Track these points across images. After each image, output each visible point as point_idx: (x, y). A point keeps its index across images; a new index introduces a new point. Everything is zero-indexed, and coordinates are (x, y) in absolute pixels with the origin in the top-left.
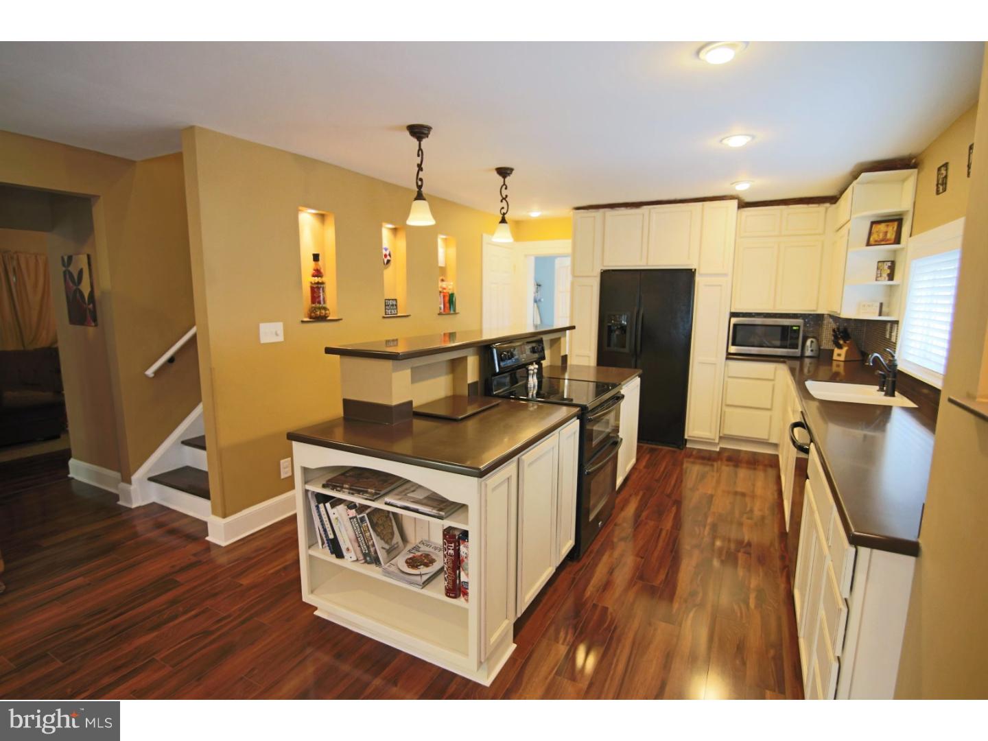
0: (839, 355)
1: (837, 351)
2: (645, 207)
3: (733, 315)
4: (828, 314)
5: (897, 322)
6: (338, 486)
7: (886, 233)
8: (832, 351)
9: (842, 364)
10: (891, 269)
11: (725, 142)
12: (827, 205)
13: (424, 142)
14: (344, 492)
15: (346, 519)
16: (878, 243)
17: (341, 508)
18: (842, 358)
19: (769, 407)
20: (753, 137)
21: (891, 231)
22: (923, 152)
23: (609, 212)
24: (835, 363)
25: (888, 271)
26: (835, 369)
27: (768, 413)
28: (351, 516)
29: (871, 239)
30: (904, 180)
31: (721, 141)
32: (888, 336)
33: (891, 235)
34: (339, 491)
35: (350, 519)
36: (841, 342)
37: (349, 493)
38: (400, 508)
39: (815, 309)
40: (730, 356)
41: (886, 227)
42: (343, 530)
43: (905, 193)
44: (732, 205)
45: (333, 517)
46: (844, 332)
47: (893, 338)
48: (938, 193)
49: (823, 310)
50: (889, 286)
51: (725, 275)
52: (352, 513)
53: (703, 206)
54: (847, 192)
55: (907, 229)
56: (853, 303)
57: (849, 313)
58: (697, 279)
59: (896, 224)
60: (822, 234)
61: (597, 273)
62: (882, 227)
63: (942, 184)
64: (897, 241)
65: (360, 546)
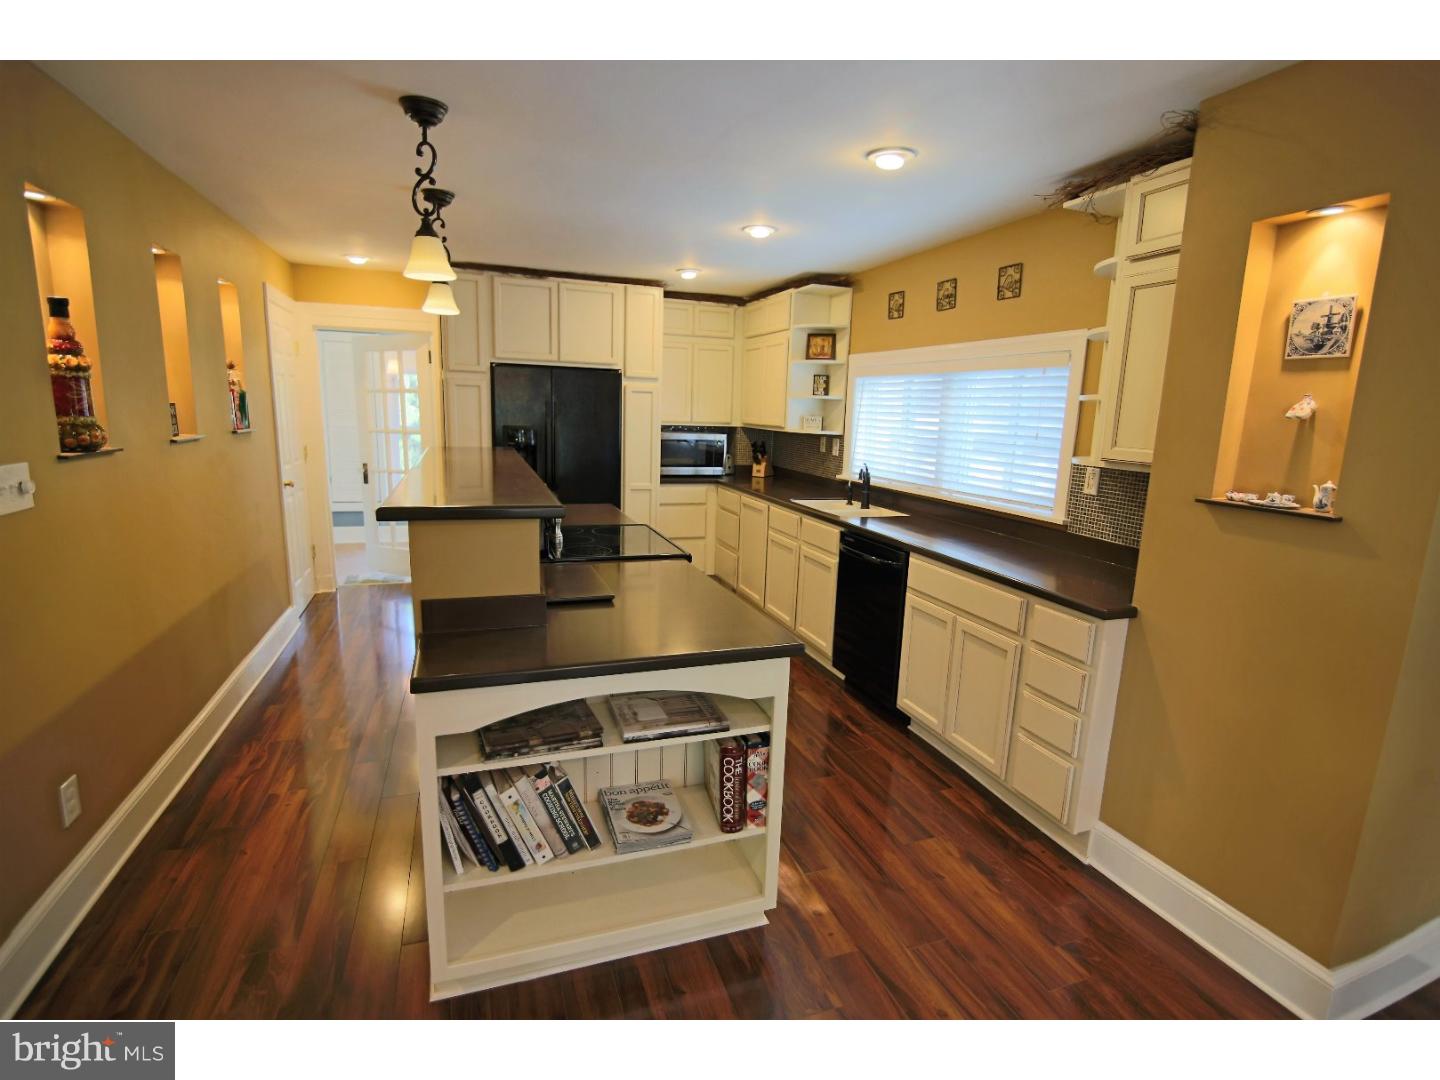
0: (758, 471)
1: (755, 467)
2: (551, 278)
3: (665, 429)
4: (742, 428)
5: (841, 437)
6: (520, 748)
7: (823, 347)
8: (751, 467)
9: (762, 481)
10: (823, 382)
11: (747, 230)
12: (735, 306)
13: (431, 131)
14: (538, 752)
15: (533, 796)
16: (817, 357)
17: (523, 783)
18: (762, 475)
19: (703, 535)
20: (776, 230)
21: (827, 343)
22: (864, 273)
23: (499, 279)
24: (754, 480)
25: (824, 386)
26: (754, 485)
27: (701, 543)
28: (542, 789)
29: (811, 351)
30: (831, 296)
31: (743, 228)
32: (823, 449)
33: (827, 350)
34: (528, 753)
35: (540, 795)
36: (760, 457)
37: (549, 750)
38: (654, 739)
39: (729, 421)
40: (666, 479)
41: (822, 341)
42: (528, 818)
43: (836, 310)
44: (658, 292)
45: (508, 803)
46: (763, 445)
47: (835, 452)
48: (891, 317)
49: (737, 423)
50: (825, 401)
51: (655, 379)
52: (544, 783)
53: (626, 289)
54: (773, 298)
55: (842, 346)
56: (795, 416)
57: (792, 426)
58: (624, 383)
59: (831, 339)
60: (732, 338)
61: (486, 368)
62: (818, 341)
63: (897, 310)
64: (833, 356)
65: (559, 831)
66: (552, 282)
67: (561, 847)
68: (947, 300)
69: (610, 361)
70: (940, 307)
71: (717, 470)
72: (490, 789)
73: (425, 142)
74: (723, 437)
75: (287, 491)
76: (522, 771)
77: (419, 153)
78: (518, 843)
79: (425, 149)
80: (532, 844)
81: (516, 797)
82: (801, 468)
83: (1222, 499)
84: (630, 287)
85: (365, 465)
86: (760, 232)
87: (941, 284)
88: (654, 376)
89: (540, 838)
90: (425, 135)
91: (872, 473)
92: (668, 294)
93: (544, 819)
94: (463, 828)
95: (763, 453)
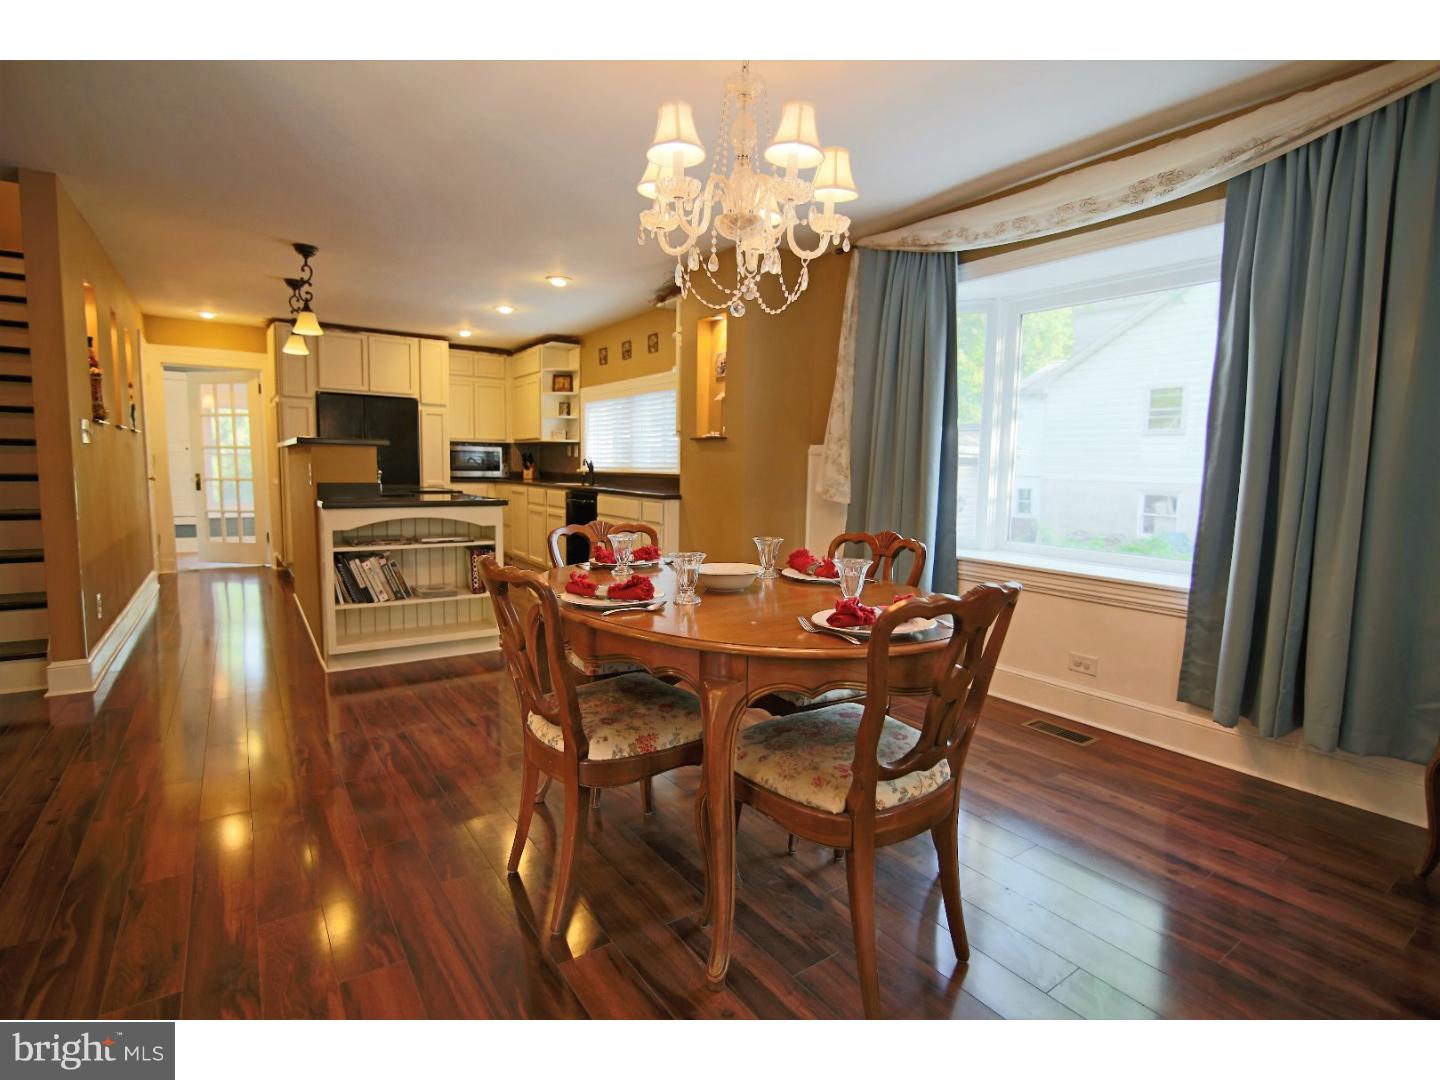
0: (528, 473)
1: (525, 472)
2: (362, 333)
3: (452, 443)
4: (515, 444)
5: (579, 444)
6: (371, 542)
7: (564, 383)
8: (522, 473)
9: (531, 481)
10: (566, 407)
12: (505, 356)
15: (378, 566)
16: (560, 390)
17: (372, 559)
18: (531, 474)
20: (516, 309)
21: (568, 380)
22: (586, 335)
24: (525, 482)
25: (567, 410)
28: (382, 564)
29: (556, 386)
30: (570, 350)
32: (569, 454)
33: (567, 386)
35: (382, 567)
36: (528, 464)
38: (437, 543)
39: (504, 438)
40: (455, 479)
41: (563, 380)
42: (376, 577)
43: (571, 359)
44: (444, 345)
45: (366, 568)
46: (530, 455)
47: (576, 455)
48: (601, 364)
49: (510, 440)
50: (568, 421)
51: (444, 406)
52: (383, 561)
53: (420, 342)
54: (530, 351)
55: (576, 383)
56: (548, 431)
57: (546, 438)
58: (420, 408)
59: (569, 379)
60: (504, 379)
61: (312, 393)
62: (561, 380)
63: (604, 360)
64: (571, 389)
65: (391, 587)
66: (363, 336)
67: (393, 596)
68: (627, 354)
69: (409, 392)
70: (624, 358)
71: (496, 474)
72: (357, 561)
73: (306, 264)
74: (500, 450)
75: (150, 482)
76: (373, 554)
77: (303, 270)
78: (371, 591)
79: (306, 268)
80: (377, 590)
81: (370, 566)
82: (557, 470)
83: (704, 436)
84: (423, 341)
85: (198, 475)
86: (505, 310)
87: (623, 344)
88: (443, 403)
89: (381, 588)
90: (306, 261)
91: (594, 465)
92: (452, 346)
93: (383, 579)
94: (344, 582)
95: (531, 461)
